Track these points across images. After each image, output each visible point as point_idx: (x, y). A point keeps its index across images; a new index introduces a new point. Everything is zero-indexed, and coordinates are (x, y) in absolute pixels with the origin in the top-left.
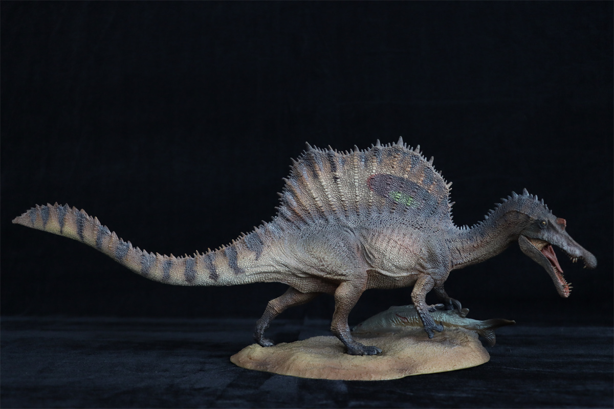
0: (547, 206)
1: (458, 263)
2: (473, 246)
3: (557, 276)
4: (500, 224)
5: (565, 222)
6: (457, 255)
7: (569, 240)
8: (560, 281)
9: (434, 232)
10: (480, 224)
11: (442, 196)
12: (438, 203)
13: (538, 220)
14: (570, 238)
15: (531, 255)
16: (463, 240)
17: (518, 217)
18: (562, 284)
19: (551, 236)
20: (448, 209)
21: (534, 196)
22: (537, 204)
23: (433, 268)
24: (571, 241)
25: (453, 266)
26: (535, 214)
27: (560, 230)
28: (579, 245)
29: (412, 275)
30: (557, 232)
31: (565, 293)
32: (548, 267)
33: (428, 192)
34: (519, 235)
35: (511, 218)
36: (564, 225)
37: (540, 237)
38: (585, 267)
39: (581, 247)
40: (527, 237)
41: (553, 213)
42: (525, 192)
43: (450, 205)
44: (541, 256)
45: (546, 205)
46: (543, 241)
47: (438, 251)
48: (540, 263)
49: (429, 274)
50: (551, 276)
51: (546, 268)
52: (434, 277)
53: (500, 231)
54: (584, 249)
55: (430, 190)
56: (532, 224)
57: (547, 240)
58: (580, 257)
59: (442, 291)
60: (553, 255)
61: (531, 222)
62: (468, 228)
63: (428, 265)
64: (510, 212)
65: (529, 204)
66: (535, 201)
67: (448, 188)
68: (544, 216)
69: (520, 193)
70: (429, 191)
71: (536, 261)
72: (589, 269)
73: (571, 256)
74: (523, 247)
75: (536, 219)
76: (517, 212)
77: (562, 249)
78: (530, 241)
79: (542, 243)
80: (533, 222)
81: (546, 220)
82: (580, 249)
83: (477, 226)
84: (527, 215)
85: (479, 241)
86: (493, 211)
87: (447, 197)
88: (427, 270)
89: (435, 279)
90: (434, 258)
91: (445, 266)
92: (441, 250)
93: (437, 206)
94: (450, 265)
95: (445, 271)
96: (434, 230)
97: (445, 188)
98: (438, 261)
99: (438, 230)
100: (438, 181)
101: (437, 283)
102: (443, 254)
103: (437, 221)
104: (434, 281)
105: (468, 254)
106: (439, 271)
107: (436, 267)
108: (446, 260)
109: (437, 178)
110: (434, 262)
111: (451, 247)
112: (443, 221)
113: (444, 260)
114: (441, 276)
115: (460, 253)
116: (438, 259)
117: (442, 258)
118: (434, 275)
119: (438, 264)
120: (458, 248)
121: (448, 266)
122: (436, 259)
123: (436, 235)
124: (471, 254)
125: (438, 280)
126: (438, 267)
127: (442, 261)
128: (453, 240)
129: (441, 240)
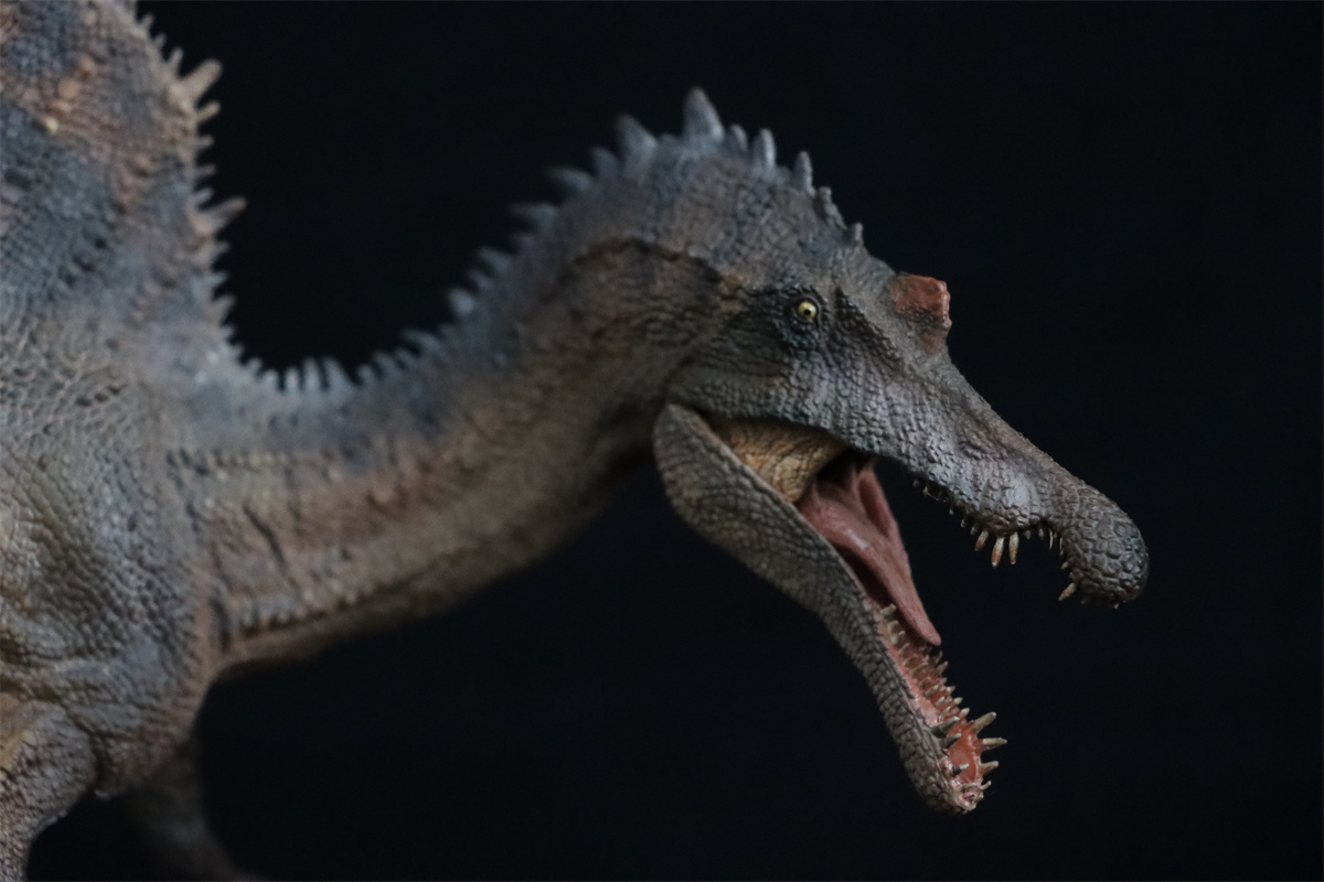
0: (835, 200)
1: (265, 615)
2: (371, 500)
3: (900, 668)
4: (544, 342)
5: (946, 298)
6: (251, 560)
7: (970, 414)
8: (917, 701)
9: (83, 402)
10: (415, 350)
11: (143, 161)
12: (120, 209)
13: (770, 291)
14: (976, 402)
15: (734, 533)
16: (300, 455)
17: (647, 279)
18: (933, 719)
19: (857, 400)
20: (194, 249)
21: (753, 135)
22: (772, 191)
23: (79, 653)
24: (981, 423)
25: (225, 640)
26: (757, 257)
27: (910, 355)
28: (1030, 449)
30: (892, 366)
31: (956, 783)
32: (845, 615)
33: (40, 128)
34: (659, 404)
35: (607, 290)
36: (937, 320)
37: (785, 406)
38: (1071, 588)
39: (1046, 462)
40: (704, 414)
41: (875, 246)
42: (697, 115)
43: (206, 224)
44: (799, 536)
45: (828, 192)
46: (801, 432)
47: (109, 531)
48: (791, 585)
49: (48, 695)
50: (867, 670)
51: (829, 615)
52: (90, 715)
53: (547, 390)
54: (1063, 473)
55: (59, 115)
56: (734, 321)
57: (826, 424)
58: (1033, 526)
60: (883, 531)
61: (725, 306)
62: (337, 376)
63: (44, 635)
64: (598, 254)
65: (721, 191)
66: (757, 171)
67: (187, 106)
68: (811, 267)
69: (669, 122)
70: (52, 124)
71: (771, 574)
72: (1097, 603)
73: (972, 520)
74: (684, 483)
75: (759, 284)
76: (645, 249)
77: (923, 479)
78: (726, 438)
79: (800, 448)
80: (737, 307)
81: (824, 286)
82: (1035, 474)
83: (401, 365)
84: (699, 263)
85: (407, 466)
86: (500, 261)
87: (179, 165)
88: (38, 666)
89: (92, 725)
90: (86, 579)
91: (168, 637)
92: (132, 526)
93: (112, 227)
94: (203, 629)
95: (170, 673)
96: (88, 389)
97: (164, 102)
98: (111, 603)
99: (115, 392)
100: (116, 50)
101: (109, 759)
102: (151, 554)
103: (107, 329)
104: (92, 742)
105: (335, 552)
106: (125, 674)
107: (99, 644)
108: (174, 597)
109: (104, 33)
110: (86, 609)
111: (209, 503)
112: (156, 328)
113: (159, 591)
114: (141, 707)
115: (276, 548)
116: (113, 585)
117: (143, 584)
118: (87, 702)
119: (112, 626)
120: (263, 511)
121: (187, 634)
122: (97, 587)
123: (98, 424)
124: (355, 550)
125: (119, 738)
126: (118, 645)
127: (144, 601)
128: (226, 457)
129: (135, 459)
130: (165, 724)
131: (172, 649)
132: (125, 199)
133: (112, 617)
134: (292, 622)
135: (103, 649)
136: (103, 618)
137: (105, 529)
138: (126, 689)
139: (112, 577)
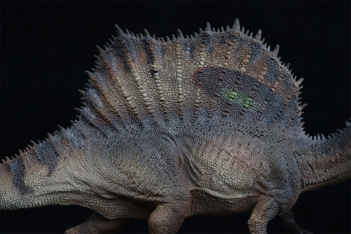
1: (310, 182)
2: (330, 161)
6: (308, 172)
9: (278, 142)
10: (339, 133)
11: (289, 96)
12: (285, 105)
16: (317, 152)
20: (298, 113)
23: (277, 188)
25: (303, 186)
29: (249, 197)
33: (272, 90)
43: (300, 108)
47: (283, 166)
49: (271, 196)
52: (278, 200)
55: (275, 88)
62: (323, 137)
63: (271, 185)
67: (297, 86)
70: (273, 90)
83: (336, 135)
85: (338, 155)
87: (296, 97)
88: (269, 190)
89: (279, 202)
90: (279, 175)
91: (293, 186)
92: (287, 165)
93: (283, 109)
94: (299, 184)
95: (293, 193)
96: (279, 139)
97: (293, 86)
98: (283, 179)
99: (284, 140)
100: (285, 76)
101: (282, 208)
102: (291, 170)
103: (283, 128)
104: (279, 205)
105: (323, 171)
106: (285, 193)
107: (280, 187)
108: (295, 179)
109: (283, 73)
110: (279, 180)
111: (301, 161)
112: (291, 128)
113: (292, 177)
114: (288, 199)
115: (312, 170)
116: (284, 176)
117: (289, 176)
118: (278, 197)
119: (283, 183)
120: (310, 163)
121: (296, 185)
122: (281, 176)
123: (281, 146)
124: (327, 171)
125: (284, 204)
126: (284, 187)
127: (289, 179)
128: (304, 152)
129: (288, 153)
130: (292, 202)
131: (294, 188)
132: (286, 103)
133: (283, 182)
134: (315, 183)
135: (281, 188)
136: (282, 182)
137: (282, 165)
138: (285, 195)
139: (283, 174)
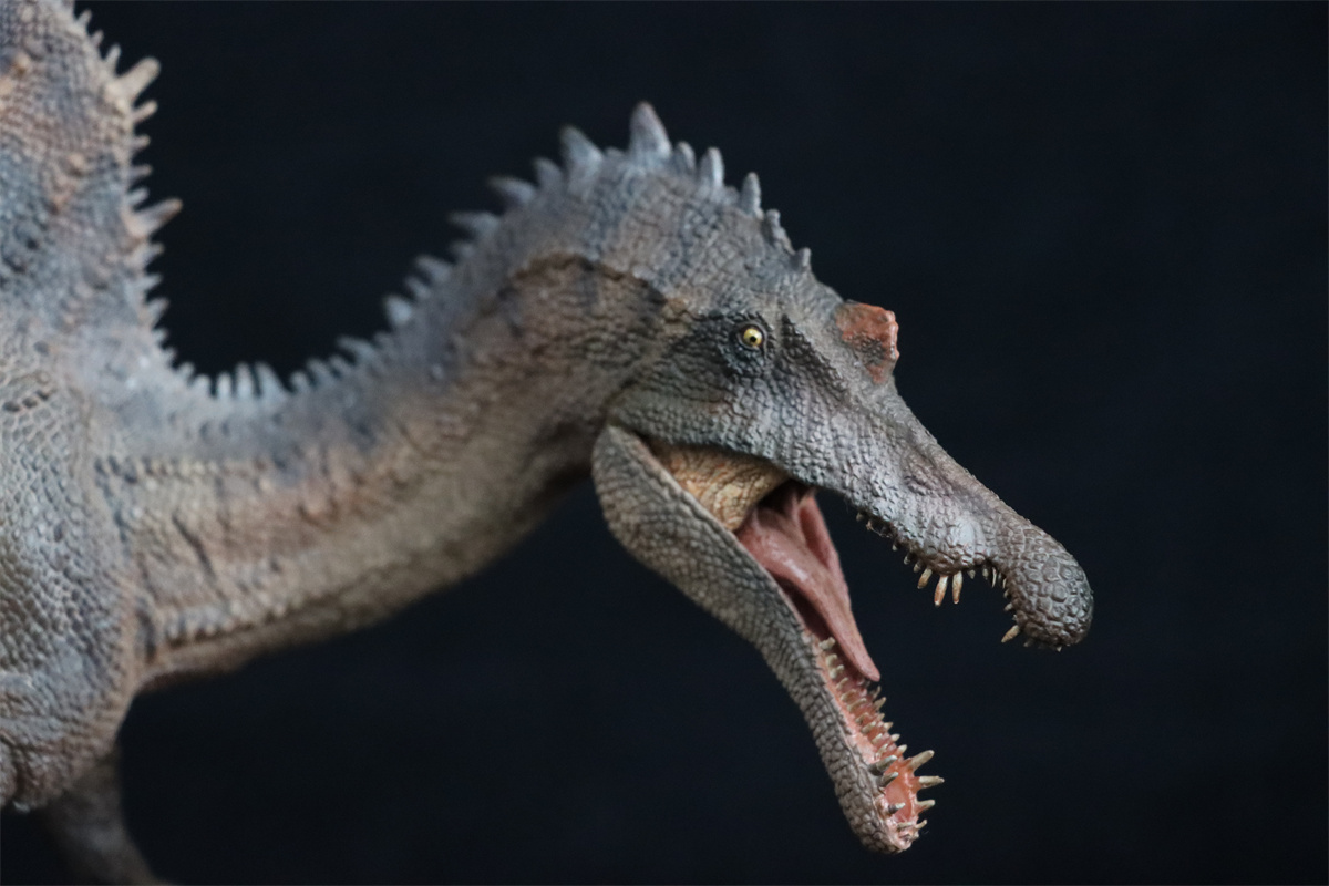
0: (783, 223)
1: (192, 627)
2: (302, 511)
3: (838, 702)
4: (482, 356)
5: (894, 329)
6: (179, 571)
7: (916, 449)
8: (855, 738)
9: (11, 408)
10: (350, 358)
11: (78, 161)
12: (53, 209)
13: (716, 317)
14: (923, 436)
15: (669, 560)
16: (231, 464)
17: (590, 298)
18: (870, 757)
19: (801, 430)
20: (129, 251)
21: (700, 153)
22: (719, 211)
24: (927, 458)
25: (150, 651)
26: (703, 280)
27: (856, 386)
28: (977, 487)
30: (838, 396)
31: (891, 822)
32: (783, 645)
34: (600, 424)
35: (548, 307)
36: (885, 351)
37: (728, 437)
38: (1014, 630)
39: (992, 500)
40: (645, 438)
41: (823, 272)
42: (643, 130)
43: (141, 226)
44: (737, 565)
45: (776, 215)
46: (744, 460)
47: (35, 540)
48: (729, 615)
50: (803, 703)
51: (767, 646)
52: (12, 728)
53: (485, 405)
54: (1009, 512)
56: (678, 346)
57: (770, 453)
58: (978, 566)
59: (108, 839)
60: (823, 561)
61: (669, 330)
62: (270, 383)
64: (539, 270)
65: (667, 209)
66: (704, 191)
67: (123, 104)
68: (758, 292)
69: (615, 136)
71: (709, 602)
72: (1040, 648)
73: (914, 557)
74: (623, 508)
75: (704, 308)
76: (588, 267)
77: (866, 513)
78: (666, 463)
79: (741, 477)
80: (681, 332)
81: (770, 313)
82: (980, 512)
83: (336, 373)
84: (644, 284)
85: (340, 478)
86: (439, 270)
87: (115, 165)
89: (14, 738)
90: (11, 590)
91: (93, 649)
92: (59, 536)
93: (44, 227)
94: (129, 641)
95: (94, 686)
96: (17, 394)
97: (100, 100)
98: (35, 614)
99: (44, 397)
100: (53, 46)
101: (30, 771)
102: (77, 564)
103: (37, 333)
104: (13, 755)
105: (264, 564)
106: (48, 687)
107: (21, 654)
108: (100, 608)
109: (41, 30)
110: (10, 619)
111: (138, 512)
112: (87, 331)
113: (85, 602)
114: (64, 720)
115: (204, 559)
116: (38, 596)
117: (68, 594)
118: (8, 714)
119: (36, 637)
120: (192, 522)
121: (112, 646)
122: (21, 598)
123: (26, 431)
124: (285, 563)
125: (40, 751)
126: (41, 656)
127: (69, 612)
128: (155, 466)
129: (63, 468)
130: (87, 737)
131: (97, 662)
132: (59, 199)
133: (36, 628)
134: (219, 634)
135: (26, 661)
136: (27, 630)
137: (32, 539)
138: (49, 701)
139: (37, 587)
